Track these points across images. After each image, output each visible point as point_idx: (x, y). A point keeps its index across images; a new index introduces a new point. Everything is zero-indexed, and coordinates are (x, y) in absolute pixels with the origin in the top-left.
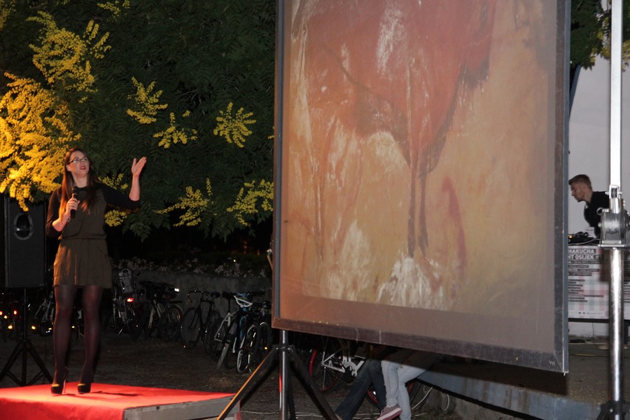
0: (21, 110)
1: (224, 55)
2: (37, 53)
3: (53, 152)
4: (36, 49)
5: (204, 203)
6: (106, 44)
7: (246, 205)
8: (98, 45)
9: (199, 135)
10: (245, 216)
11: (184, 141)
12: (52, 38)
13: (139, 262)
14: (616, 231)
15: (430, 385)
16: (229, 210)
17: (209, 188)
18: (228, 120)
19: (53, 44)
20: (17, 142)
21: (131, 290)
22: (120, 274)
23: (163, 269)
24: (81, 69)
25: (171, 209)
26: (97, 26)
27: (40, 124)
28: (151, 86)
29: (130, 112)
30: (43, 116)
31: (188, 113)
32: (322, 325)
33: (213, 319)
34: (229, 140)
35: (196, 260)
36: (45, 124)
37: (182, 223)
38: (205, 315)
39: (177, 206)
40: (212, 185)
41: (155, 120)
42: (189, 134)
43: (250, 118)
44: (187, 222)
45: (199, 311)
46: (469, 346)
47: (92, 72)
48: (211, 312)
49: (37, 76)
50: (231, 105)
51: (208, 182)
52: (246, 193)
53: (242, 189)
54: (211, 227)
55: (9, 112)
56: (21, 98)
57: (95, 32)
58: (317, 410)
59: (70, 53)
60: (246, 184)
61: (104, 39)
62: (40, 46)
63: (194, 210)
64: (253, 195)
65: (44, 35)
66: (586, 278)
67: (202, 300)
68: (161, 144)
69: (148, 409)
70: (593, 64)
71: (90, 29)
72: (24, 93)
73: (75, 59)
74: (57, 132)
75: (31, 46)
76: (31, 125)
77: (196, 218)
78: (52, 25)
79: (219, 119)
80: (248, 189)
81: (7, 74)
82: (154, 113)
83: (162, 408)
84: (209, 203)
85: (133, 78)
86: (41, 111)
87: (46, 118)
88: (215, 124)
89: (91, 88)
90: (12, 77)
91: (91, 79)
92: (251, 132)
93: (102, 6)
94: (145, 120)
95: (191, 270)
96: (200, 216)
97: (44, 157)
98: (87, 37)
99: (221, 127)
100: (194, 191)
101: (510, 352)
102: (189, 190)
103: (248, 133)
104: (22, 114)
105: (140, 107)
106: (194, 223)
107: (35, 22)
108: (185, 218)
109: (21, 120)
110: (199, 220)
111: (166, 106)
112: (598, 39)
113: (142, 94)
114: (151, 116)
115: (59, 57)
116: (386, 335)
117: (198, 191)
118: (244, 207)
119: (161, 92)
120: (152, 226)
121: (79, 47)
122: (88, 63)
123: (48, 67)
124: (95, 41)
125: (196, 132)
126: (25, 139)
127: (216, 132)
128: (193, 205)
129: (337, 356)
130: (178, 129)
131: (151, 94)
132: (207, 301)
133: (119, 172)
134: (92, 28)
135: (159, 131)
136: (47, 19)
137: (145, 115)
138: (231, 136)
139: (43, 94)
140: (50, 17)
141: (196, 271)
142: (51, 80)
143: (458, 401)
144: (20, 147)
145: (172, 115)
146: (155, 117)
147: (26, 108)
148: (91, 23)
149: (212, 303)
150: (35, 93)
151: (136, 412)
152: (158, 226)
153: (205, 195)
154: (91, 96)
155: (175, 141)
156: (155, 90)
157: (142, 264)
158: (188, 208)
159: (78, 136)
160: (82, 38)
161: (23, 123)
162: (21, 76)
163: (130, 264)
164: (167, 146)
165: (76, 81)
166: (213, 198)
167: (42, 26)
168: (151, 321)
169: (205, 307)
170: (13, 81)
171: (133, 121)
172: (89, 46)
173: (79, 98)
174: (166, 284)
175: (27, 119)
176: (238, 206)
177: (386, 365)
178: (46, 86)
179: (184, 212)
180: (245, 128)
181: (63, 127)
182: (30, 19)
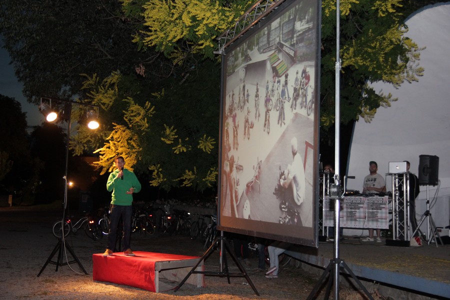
0: (119, 138)
1: (203, 114)
2: (126, 114)
3: (131, 156)
4: (126, 112)
5: (193, 177)
6: (153, 111)
7: (211, 178)
8: (150, 111)
9: (192, 148)
10: (211, 182)
11: (185, 151)
12: (132, 109)
13: (175, 201)
14: (336, 192)
15: (290, 256)
16: (204, 180)
17: (195, 170)
18: (204, 142)
19: (132, 111)
20: (117, 151)
21: (169, 213)
22: (165, 206)
23: (184, 204)
24: (143, 121)
25: (179, 179)
26: (150, 103)
27: (126, 144)
28: (172, 128)
29: (162, 139)
30: (127, 140)
31: (187, 139)
32: (234, 229)
33: (204, 227)
34: (204, 150)
35: (198, 201)
36: (128, 144)
37: (184, 185)
38: (200, 225)
39: (182, 178)
40: (197, 169)
41: (172, 142)
42: (187, 148)
43: (214, 141)
44: (186, 185)
45: (198, 223)
46: (285, 237)
47: (148, 122)
48: (203, 224)
49: (125, 124)
50: (205, 135)
51: (195, 168)
52: (211, 173)
53: (209, 171)
54: (196, 187)
55: (114, 139)
56: (119, 133)
57: (149, 106)
58: (236, 265)
59: (139, 114)
60: (211, 169)
61: (152, 109)
62: (127, 111)
63: (189, 180)
64: (214, 173)
65: (129, 107)
66: (357, 210)
67: (199, 218)
68: (175, 152)
69: (165, 262)
70: (358, 119)
71: (147, 104)
72: (120, 131)
73: (141, 117)
74: (133, 147)
75: (124, 111)
76: (122, 144)
77: (190, 183)
78: (133, 102)
79: (200, 141)
80: (212, 171)
81: (113, 123)
82: (172, 139)
83: (171, 262)
84: (195, 177)
85: (165, 125)
86: (127, 138)
87: (129, 141)
88: (199, 144)
89: (147, 129)
90: (115, 124)
91: (147, 125)
92: (213, 147)
93: (153, 94)
94: (168, 142)
95: (196, 205)
96: (192, 182)
97: (127, 158)
98: (146, 108)
99: (201, 145)
100: (189, 172)
101: (299, 239)
102: (187, 171)
103: (212, 147)
104: (119, 140)
105: (166, 137)
106: (189, 185)
107: (125, 101)
108: (185, 183)
109: (118, 142)
110: (191, 184)
111: (177, 136)
112: (359, 110)
113: (168, 131)
114: (171, 140)
115: (135, 116)
116: (257, 233)
117: (191, 172)
118: (210, 179)
119: (176, 130)
120: (172, 186)
121: (142, 112)
122: (146, 118)
123: (130, 120)
124: (149, 109)
125: (191, 147)
126: (120, 150)
127: (199, 147)
128: (188, 178)
129: (253, 243)
130: (183, 146)
131: (172, 131)
132: (202, 219)
133: (158, 164)
134: (148, 104)
135: (175, 147)
136: (131, 100)
137: (169, 140)
138: (205, 149)
139: (127, 131)
140: (132, 99)
141: (198, 205)
142: (130, 126)
143: (303, 263)
144: (118, 153)
145: (180, 140)
146: (173, 141)
147: (120, 137)
148: (147, 102)
149: (203, 219)
150: (124, 131)
151: (160, 263)
152: (174, 186)
153: (194, 173)
154: (147, 132)
155: (181, 151)
156: (174, 129)
157: (176, 202)
158: (186, 179)
159: (141, 149)
160: (143, 108)
161: (119, 143)
162: (118, 124)
163: (170, 202)
164: (178, 153)
165: (141, 126)
166: (197, 175)
167: (128, 103)
168: (178, 227)
169: (201, 221)
170: (115, 126)
171: (164, 142)
172: (146, 112)
173: (142, 133)
174: (184, 211)
175: (121, 141)
176: (208, 178)
177: (270, 248)
178: (128, 128)
179: (185, 180)
180: (211, 145)
181: (135, 145)
182: (124, 100)
